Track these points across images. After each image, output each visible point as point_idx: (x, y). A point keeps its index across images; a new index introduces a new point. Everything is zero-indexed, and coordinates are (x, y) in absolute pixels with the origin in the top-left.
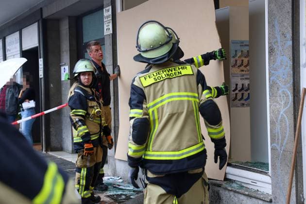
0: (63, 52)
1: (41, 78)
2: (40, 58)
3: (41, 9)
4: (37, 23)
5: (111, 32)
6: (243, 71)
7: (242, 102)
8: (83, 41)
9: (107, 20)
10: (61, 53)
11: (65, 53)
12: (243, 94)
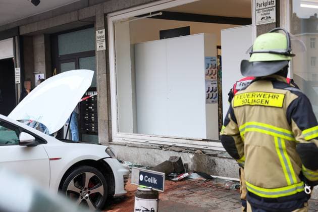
0: (38, 63)
1: (17, 84)
2: (16, 67)
3: (18, 27)
4: (12, 39)
5: (105, 49)
6: (212, 78)
7: (212, 100)
8: (58, 54)
9: (99, 39)
10: (36, 64)
11: (40, 64)
12: (213, 94)
